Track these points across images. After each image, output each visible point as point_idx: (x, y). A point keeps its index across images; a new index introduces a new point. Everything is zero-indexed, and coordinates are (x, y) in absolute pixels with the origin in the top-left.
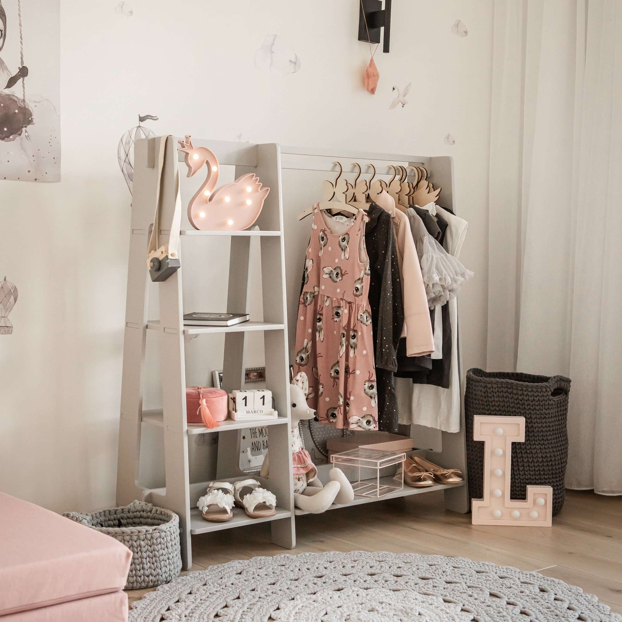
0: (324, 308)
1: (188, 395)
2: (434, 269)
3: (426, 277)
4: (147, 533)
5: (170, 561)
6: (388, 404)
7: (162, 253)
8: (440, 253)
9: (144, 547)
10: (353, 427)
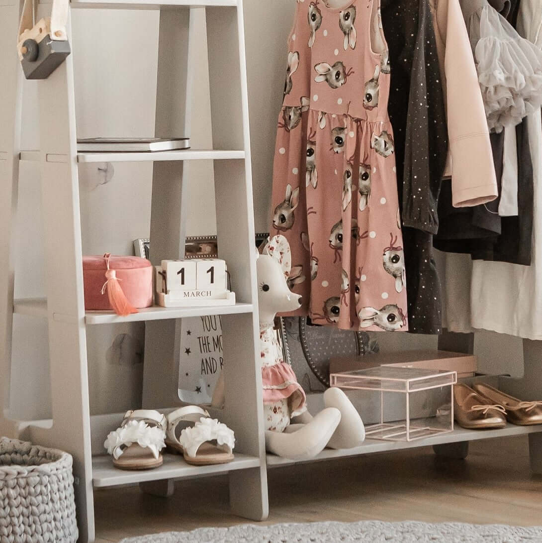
0: (317, 134)
1: (86, 266)
2: (497, 61)
3: (482, 75)
4: (20, 476)
5: (58, 524)
6: (423, 287)
7: (41, 30)
8: (508, 37)
9: (15, 499)
10: (366, 325)
